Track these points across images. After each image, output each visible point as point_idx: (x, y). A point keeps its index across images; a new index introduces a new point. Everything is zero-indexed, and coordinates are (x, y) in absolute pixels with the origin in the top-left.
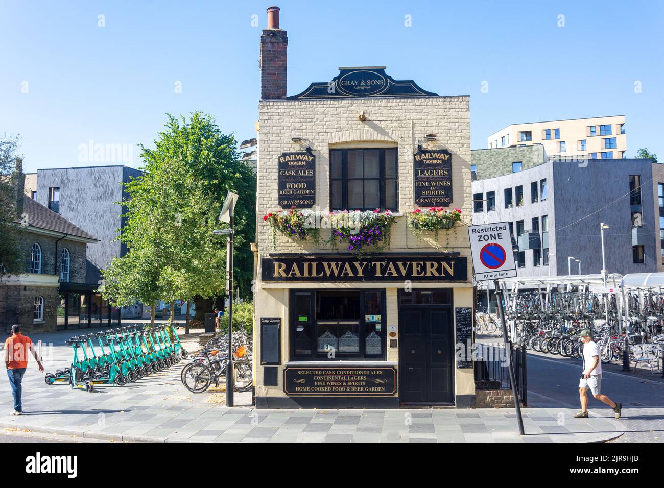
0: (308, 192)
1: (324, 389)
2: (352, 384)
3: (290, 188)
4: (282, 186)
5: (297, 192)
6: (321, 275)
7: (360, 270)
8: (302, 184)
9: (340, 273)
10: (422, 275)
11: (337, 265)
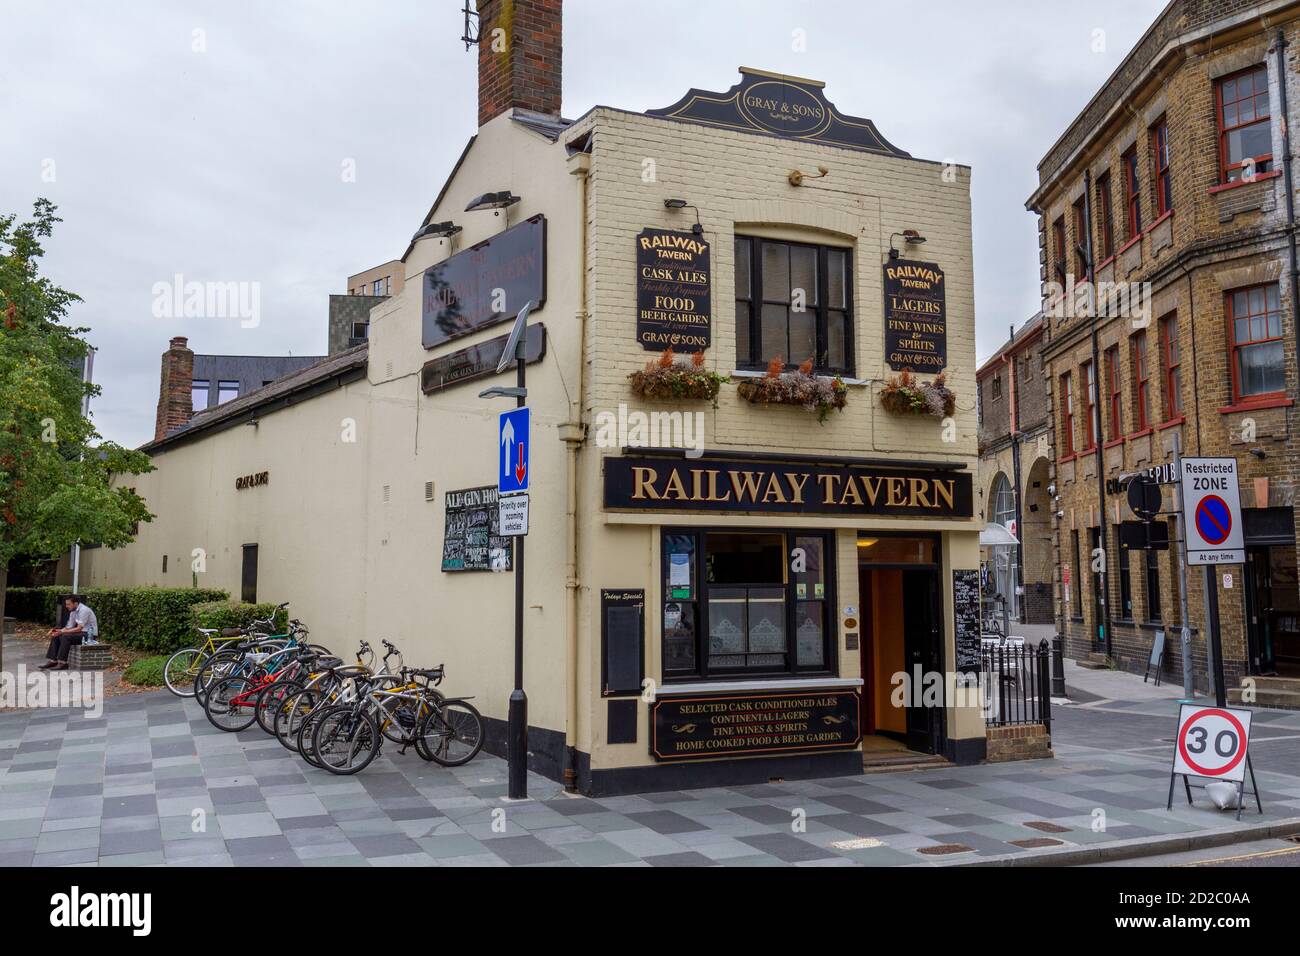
0: (696, 319)
1: (732, 742)
2: (784, 729)
3: (661, 306)
4: (645, 300)
5: (676, 317)
6: (726, 498)
7: (797, 490)
8: (686, 301)
9: (761, 494)
10: (903, 503)
11: (755, 478)
